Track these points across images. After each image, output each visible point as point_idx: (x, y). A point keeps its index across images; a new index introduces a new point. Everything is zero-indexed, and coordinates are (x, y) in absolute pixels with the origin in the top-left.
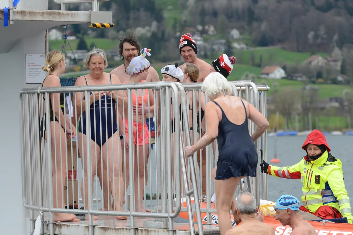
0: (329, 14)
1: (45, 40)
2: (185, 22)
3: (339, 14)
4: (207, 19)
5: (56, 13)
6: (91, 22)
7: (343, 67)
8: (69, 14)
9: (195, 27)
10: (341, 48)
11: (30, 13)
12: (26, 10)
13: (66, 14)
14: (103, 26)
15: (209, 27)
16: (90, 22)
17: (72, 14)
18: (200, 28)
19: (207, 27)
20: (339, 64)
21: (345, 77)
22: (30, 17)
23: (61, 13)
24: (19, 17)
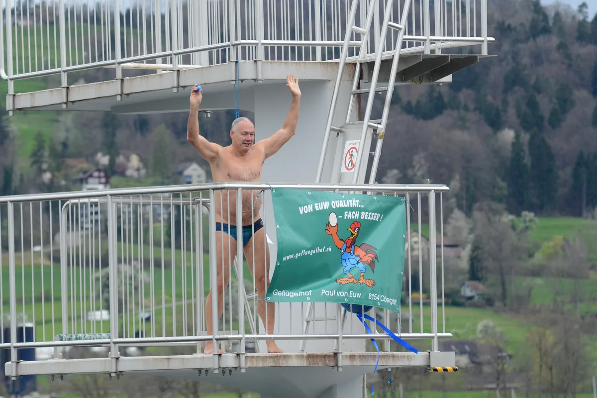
0: (436, 124)
1: (362, 385)
2: (65, 145)
3: (462, 125)
4: (122, 136)
5: (389, 356)
6: (431, 366)
7: (474, 260)
8: (404, 356)
9: (90, 157)
10: (468, 211)
11: (360, 356)
12: (355, 353)
13: (401, 356)
14: (445, 370)
15: (128, 159)
16: (429, 366)
17: (408, 357)
18: (104, 160)
19: (121, 159)
20: (466, 253)
21: (481, 287)
22: (360, 361)
23: (396, 355)
24: (347, 363)
